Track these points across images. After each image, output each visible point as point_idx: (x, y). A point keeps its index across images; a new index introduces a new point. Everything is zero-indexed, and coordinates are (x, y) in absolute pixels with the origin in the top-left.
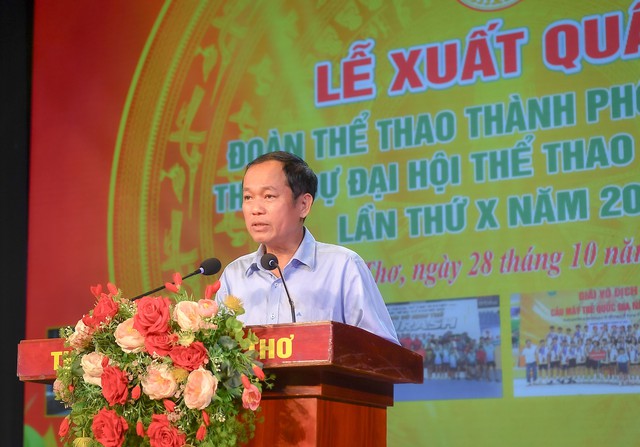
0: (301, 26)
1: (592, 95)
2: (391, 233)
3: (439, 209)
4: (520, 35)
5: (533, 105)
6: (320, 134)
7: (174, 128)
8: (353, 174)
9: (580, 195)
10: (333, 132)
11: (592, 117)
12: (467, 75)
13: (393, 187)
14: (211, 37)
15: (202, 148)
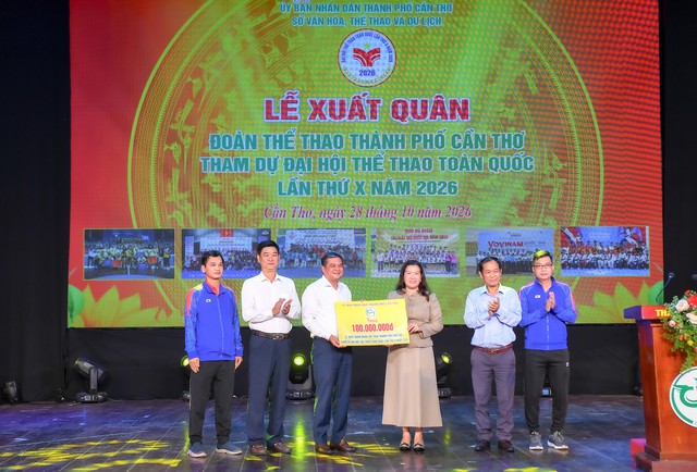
0: (256, 76)
1: (414, 136)
2: (308, 193)
3: (334, 183)
4: (378, 101)
5: (385, 137)
6: (267, 137)
7: (173, 121)
8: (286, 159)
9: (407, 183)
10: (275, 137)
11: (414, 147)
12: (351, 117)
13: (309, 170)
14: (198, 73)
15: (192, 135)
